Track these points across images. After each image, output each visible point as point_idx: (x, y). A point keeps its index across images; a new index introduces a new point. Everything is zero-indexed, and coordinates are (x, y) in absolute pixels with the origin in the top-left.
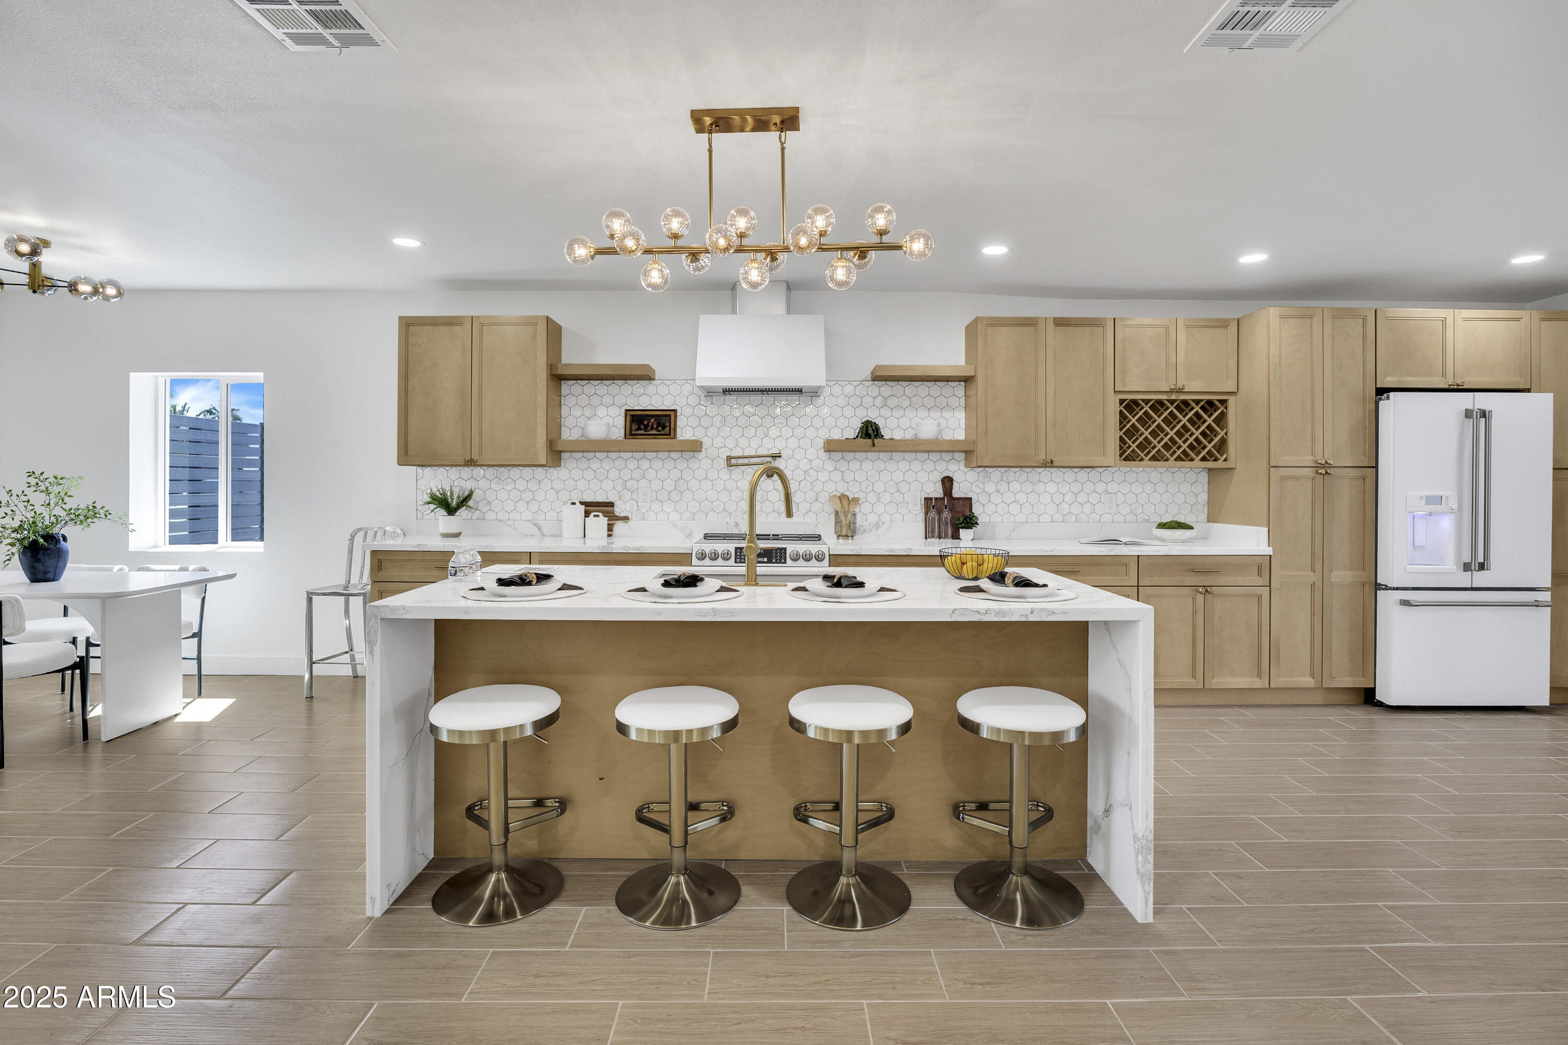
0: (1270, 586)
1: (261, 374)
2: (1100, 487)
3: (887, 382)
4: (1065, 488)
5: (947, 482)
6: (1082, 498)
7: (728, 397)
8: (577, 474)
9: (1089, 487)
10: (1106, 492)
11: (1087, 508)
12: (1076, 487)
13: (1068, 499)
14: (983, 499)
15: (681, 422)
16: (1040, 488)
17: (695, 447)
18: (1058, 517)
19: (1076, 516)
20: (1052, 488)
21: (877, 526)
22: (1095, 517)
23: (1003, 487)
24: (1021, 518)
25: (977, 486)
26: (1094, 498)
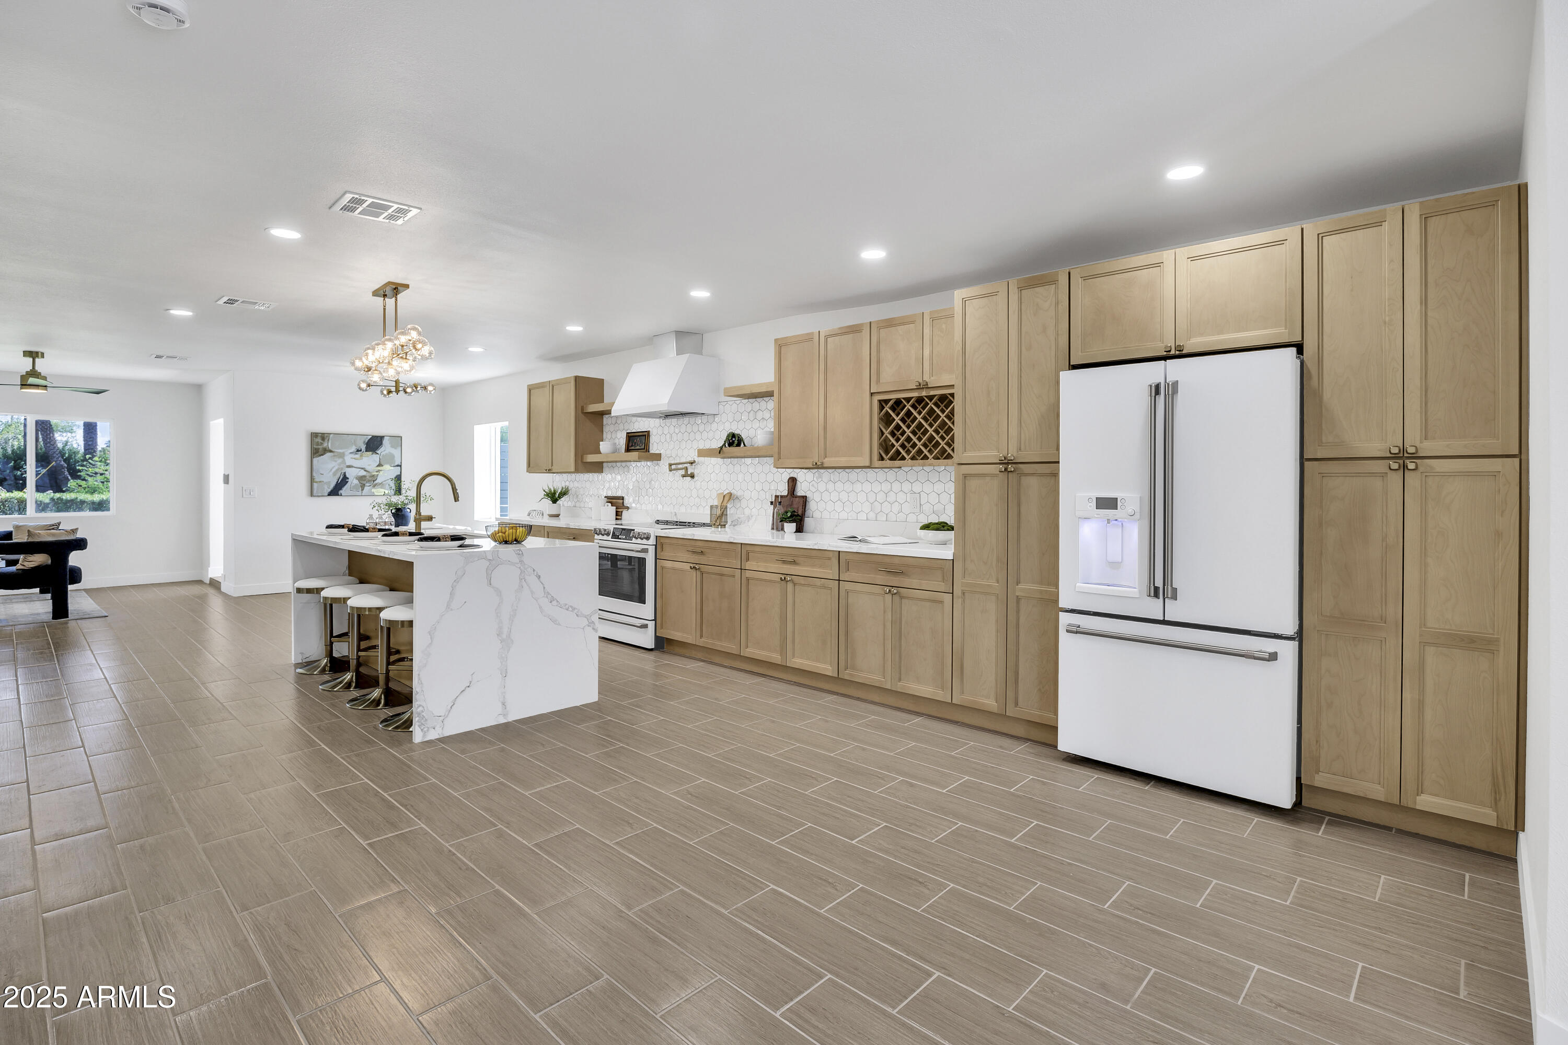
0: (953, 593)
1: (508, 422)
2: (906, 487)
3: (757, 399)
4: (877, 487)
5: (793, 481)
6: (892, 498)
7: (668, 421)
8: (609, 476)
9: (896, 486)
10: (912, 492)
11: (896, 507)
12: (886, 487)
13: (881, 497)
14: (817, 497)
15: (653, 439)
16: (858, 487)
17: (657, 457)
18: (871, 515)
19: (887, 515)
20: (867, 487)
21: (749, 518)
22: (901, 516)
23: (831, 486)
24: (844, 515)
25: (813, 485)
26: (901, 497)
